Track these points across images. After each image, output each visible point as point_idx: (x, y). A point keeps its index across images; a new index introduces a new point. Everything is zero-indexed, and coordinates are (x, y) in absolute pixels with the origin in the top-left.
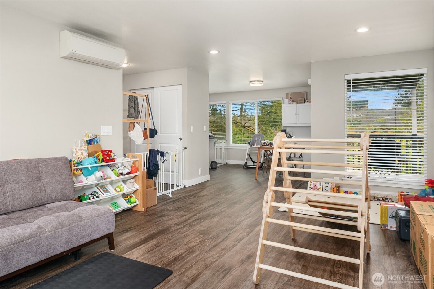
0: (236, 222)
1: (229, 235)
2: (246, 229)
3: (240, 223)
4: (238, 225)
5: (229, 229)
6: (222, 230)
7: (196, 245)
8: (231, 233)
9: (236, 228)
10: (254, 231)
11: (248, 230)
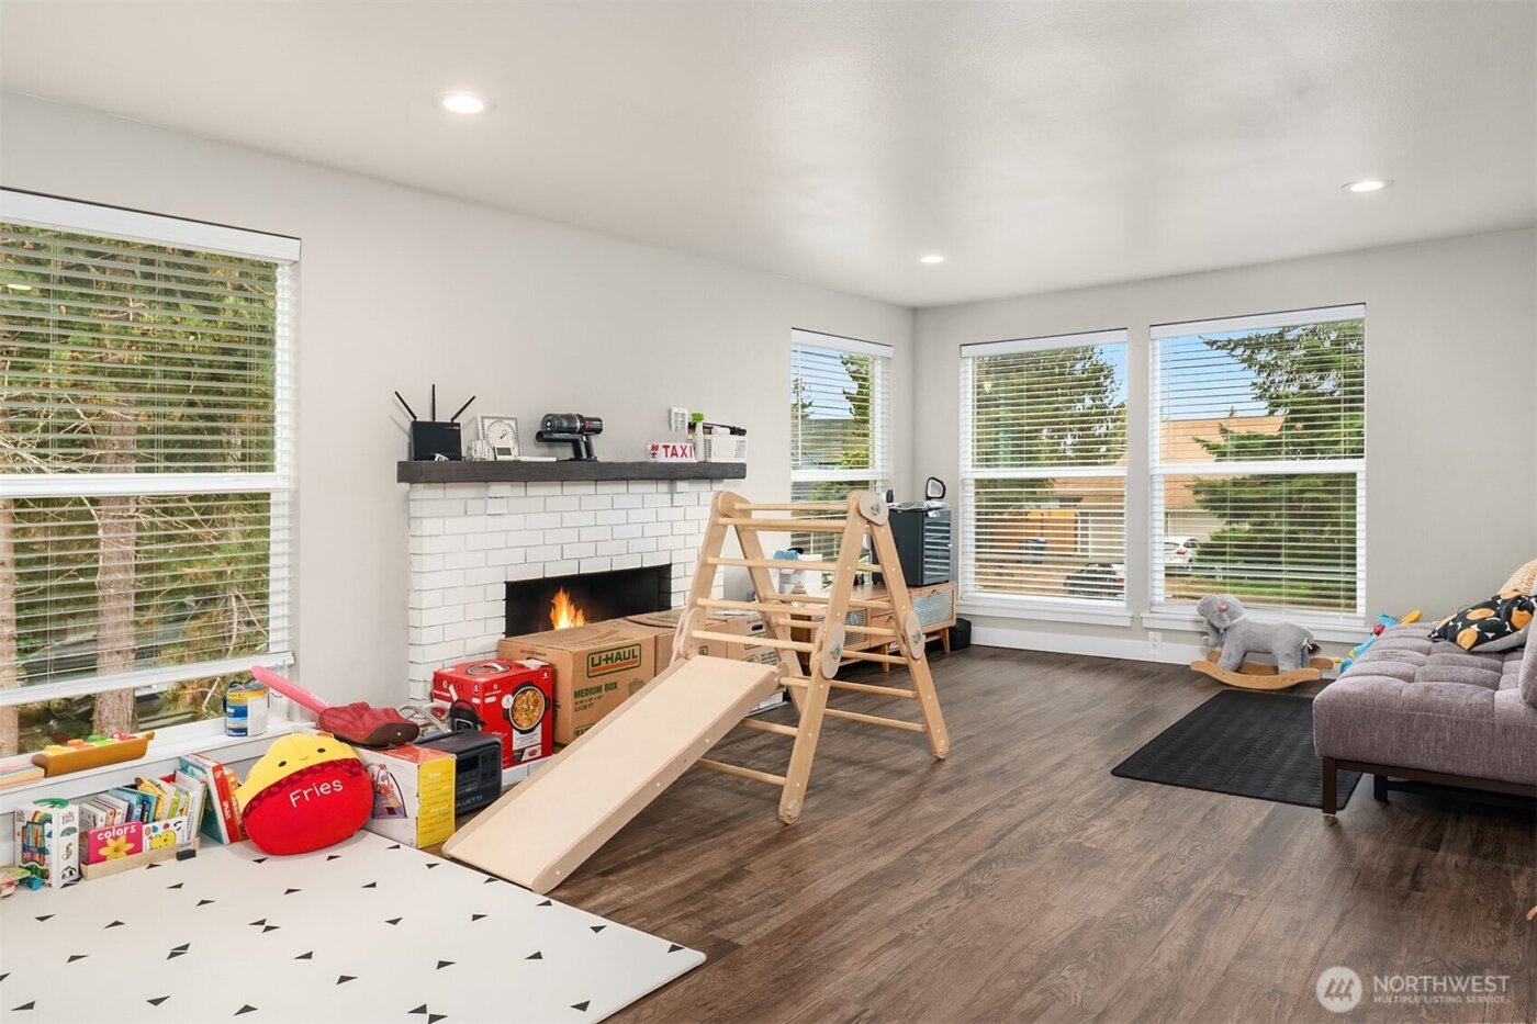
0: (963, 894)
1: (995, 844)
2: (929, 863)
3: (945, 890)
4: (956, 881)
5: (994, 865)
6: (1019, 861)
7: (1092, 819)
8: (986, 849)
9: (965, 867)
10: (900, 854)
11: (924, 858)
